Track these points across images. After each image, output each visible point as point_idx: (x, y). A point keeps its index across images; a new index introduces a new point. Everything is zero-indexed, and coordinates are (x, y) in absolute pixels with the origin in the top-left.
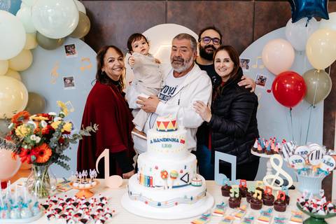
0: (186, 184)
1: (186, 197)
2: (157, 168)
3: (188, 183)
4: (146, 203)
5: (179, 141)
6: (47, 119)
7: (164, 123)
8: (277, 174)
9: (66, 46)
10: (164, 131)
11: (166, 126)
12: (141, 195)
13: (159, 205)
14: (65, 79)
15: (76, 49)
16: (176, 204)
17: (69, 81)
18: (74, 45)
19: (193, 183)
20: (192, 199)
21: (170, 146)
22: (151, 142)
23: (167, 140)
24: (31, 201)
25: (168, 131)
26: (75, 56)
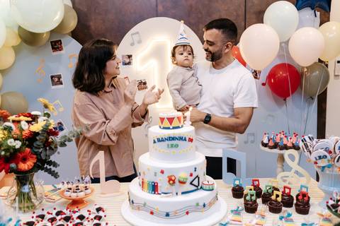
0: (196, 188)
1: (198, 204)
2: (162, 172)
3: (198, 187)
4: (152, 213)
5: (187, 139)
6: (30, 119)
7: (168, 119)
8: (293, 171)
9: (51, 42)
10: (169, 128)
11: (171, 123)
12: (145, 205)
13: (167, 215)
14: (52, 77)
15: (63, 45)
16: (187, 213)
17: (56, 79)
18: (60, 41)
19: (204, 187)
20: (204, 206)
21: (177, 146)
22: (155, 142)
23: (173, 139)
24: (10, 220)
25: (174, 128)
26: (62, 52)
